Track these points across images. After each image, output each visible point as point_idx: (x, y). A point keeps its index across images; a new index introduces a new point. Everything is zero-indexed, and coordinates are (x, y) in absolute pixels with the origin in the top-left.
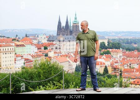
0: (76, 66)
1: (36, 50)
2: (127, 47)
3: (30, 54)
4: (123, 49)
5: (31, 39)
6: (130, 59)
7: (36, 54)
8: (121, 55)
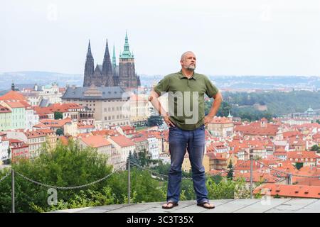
0: (127, 155)
1: (35, 120)
2: (243, 112)
3: (22, 131)
4: (235, 115)
5: (25, 95)
6: (250, 139)
7: (35, 129)
8: (231, 129)
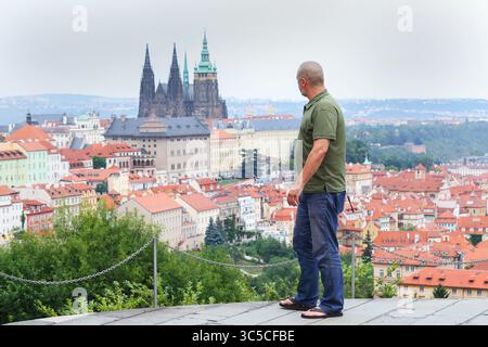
0: (207, 224)
1: (64, 170)
2: (388, 156)
3: (43, 187)
4: (375, 161)
5: (47, 131)
6: (399, 198)
7: (63, 184)
8: (368, 183)
